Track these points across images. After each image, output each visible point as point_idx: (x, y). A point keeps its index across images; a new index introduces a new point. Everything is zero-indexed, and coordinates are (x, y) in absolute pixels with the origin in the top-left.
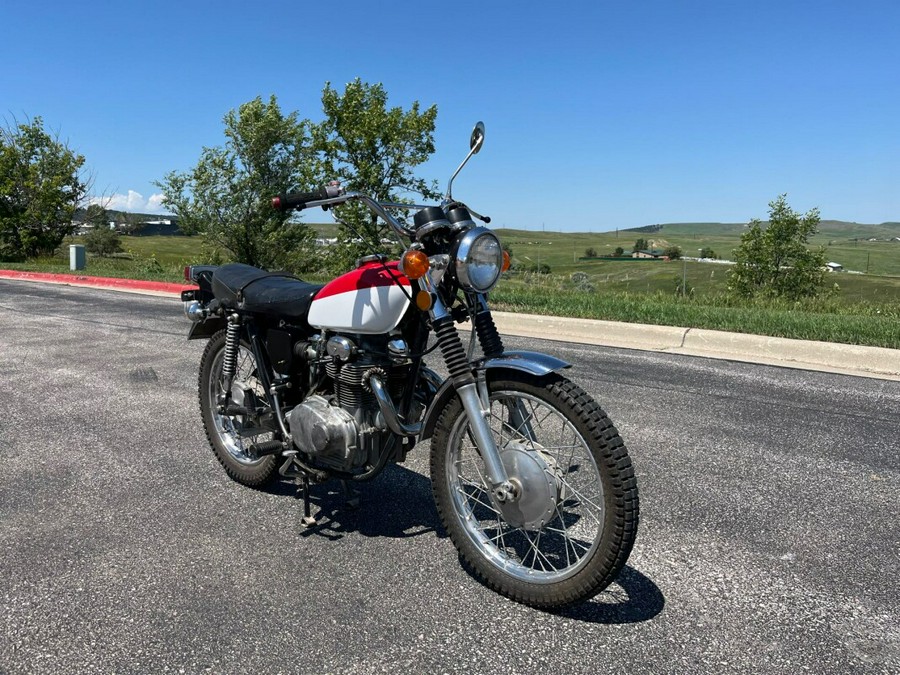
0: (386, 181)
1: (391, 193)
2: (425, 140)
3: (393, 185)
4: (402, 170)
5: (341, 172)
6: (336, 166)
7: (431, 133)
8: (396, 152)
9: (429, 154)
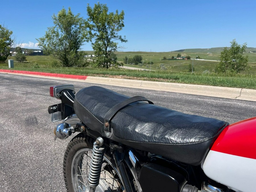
0: (109, 37)
1: (111, 41)
2: (121, 23)
3: (112, 38)
4: (114, 33)
5: (95, 34)
6: (93, 32)
7: (123, 20)
8: (112, 27)
9: (123, 27)
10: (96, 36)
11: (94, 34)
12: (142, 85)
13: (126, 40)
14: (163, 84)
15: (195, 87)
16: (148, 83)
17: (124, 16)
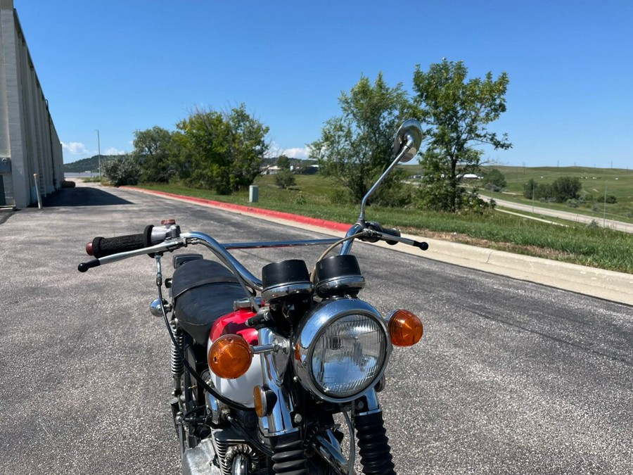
0: (464, 137)
1: (465, 146)
2: (498, 102)
3: (470, 139)
4: (476, 128)
5: (429, 132)
6: (424, 127)
7: (502, 96)
8: (473, 113)
9: (501, 113)
10: (431, 136)
11: (427, 131)
12: (490, 261)
13: (507, 142)
14: (540, 264)
15: (623, 278)
16: (506, 258)
17: (508, 86)
